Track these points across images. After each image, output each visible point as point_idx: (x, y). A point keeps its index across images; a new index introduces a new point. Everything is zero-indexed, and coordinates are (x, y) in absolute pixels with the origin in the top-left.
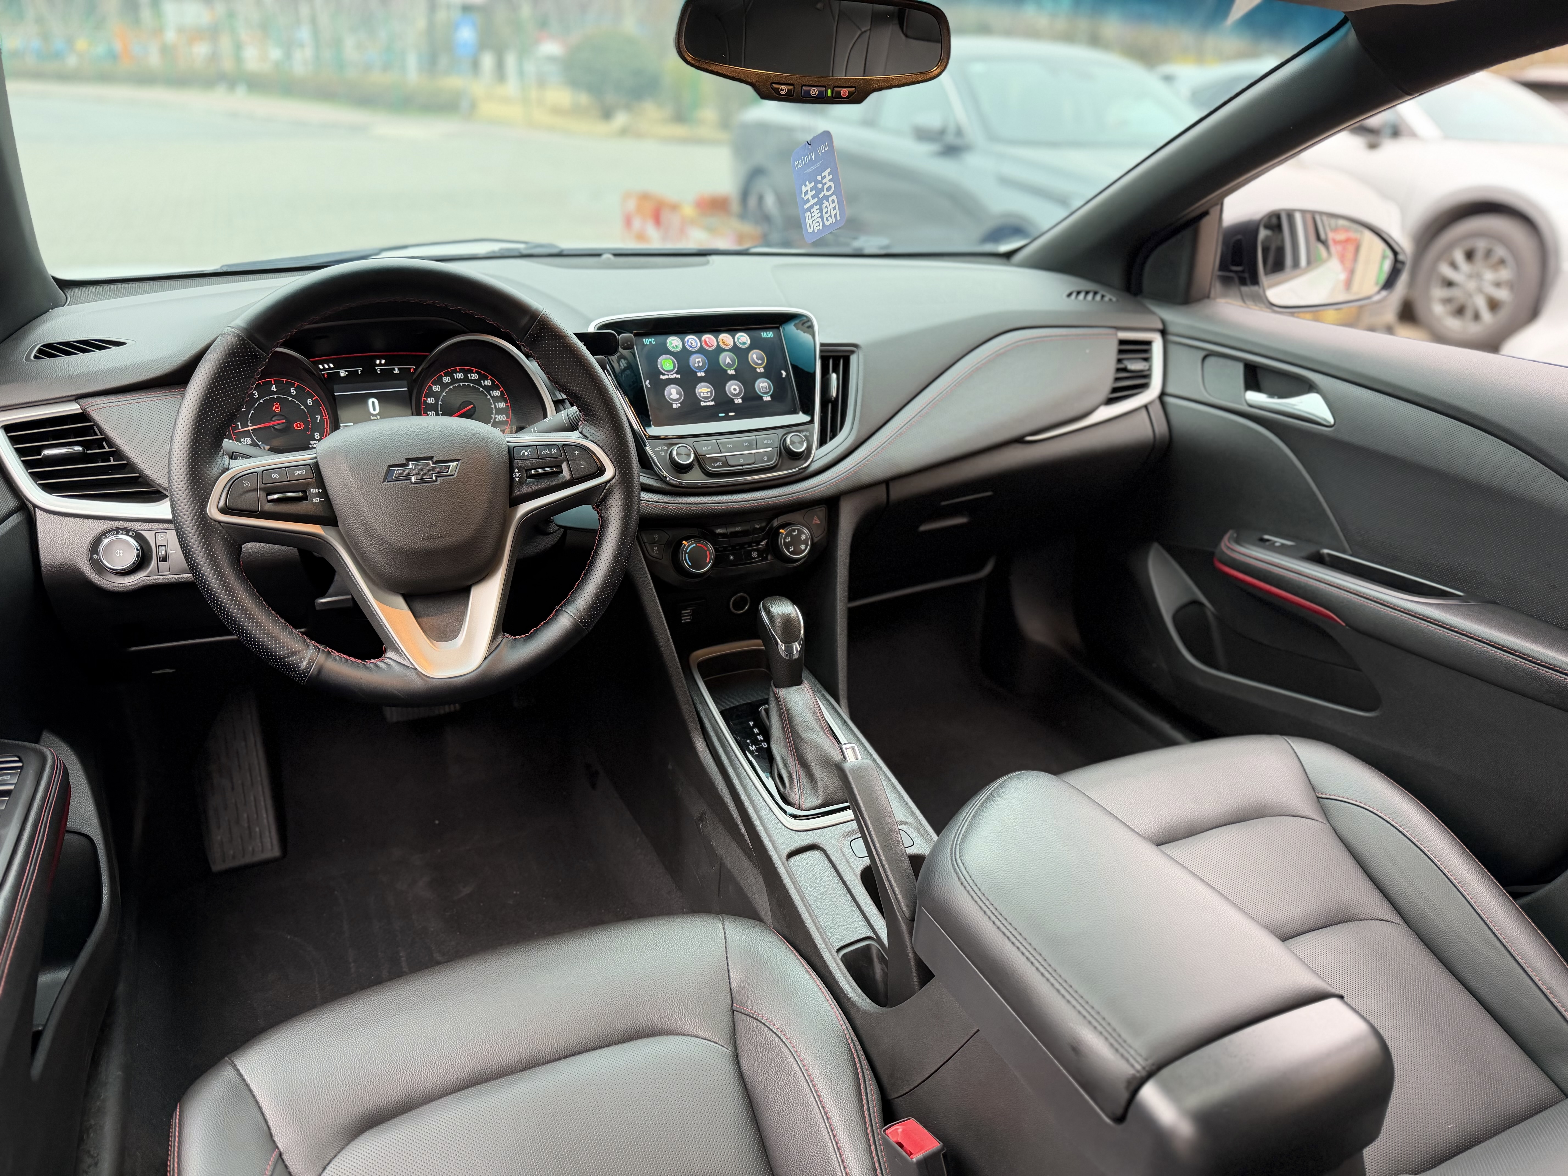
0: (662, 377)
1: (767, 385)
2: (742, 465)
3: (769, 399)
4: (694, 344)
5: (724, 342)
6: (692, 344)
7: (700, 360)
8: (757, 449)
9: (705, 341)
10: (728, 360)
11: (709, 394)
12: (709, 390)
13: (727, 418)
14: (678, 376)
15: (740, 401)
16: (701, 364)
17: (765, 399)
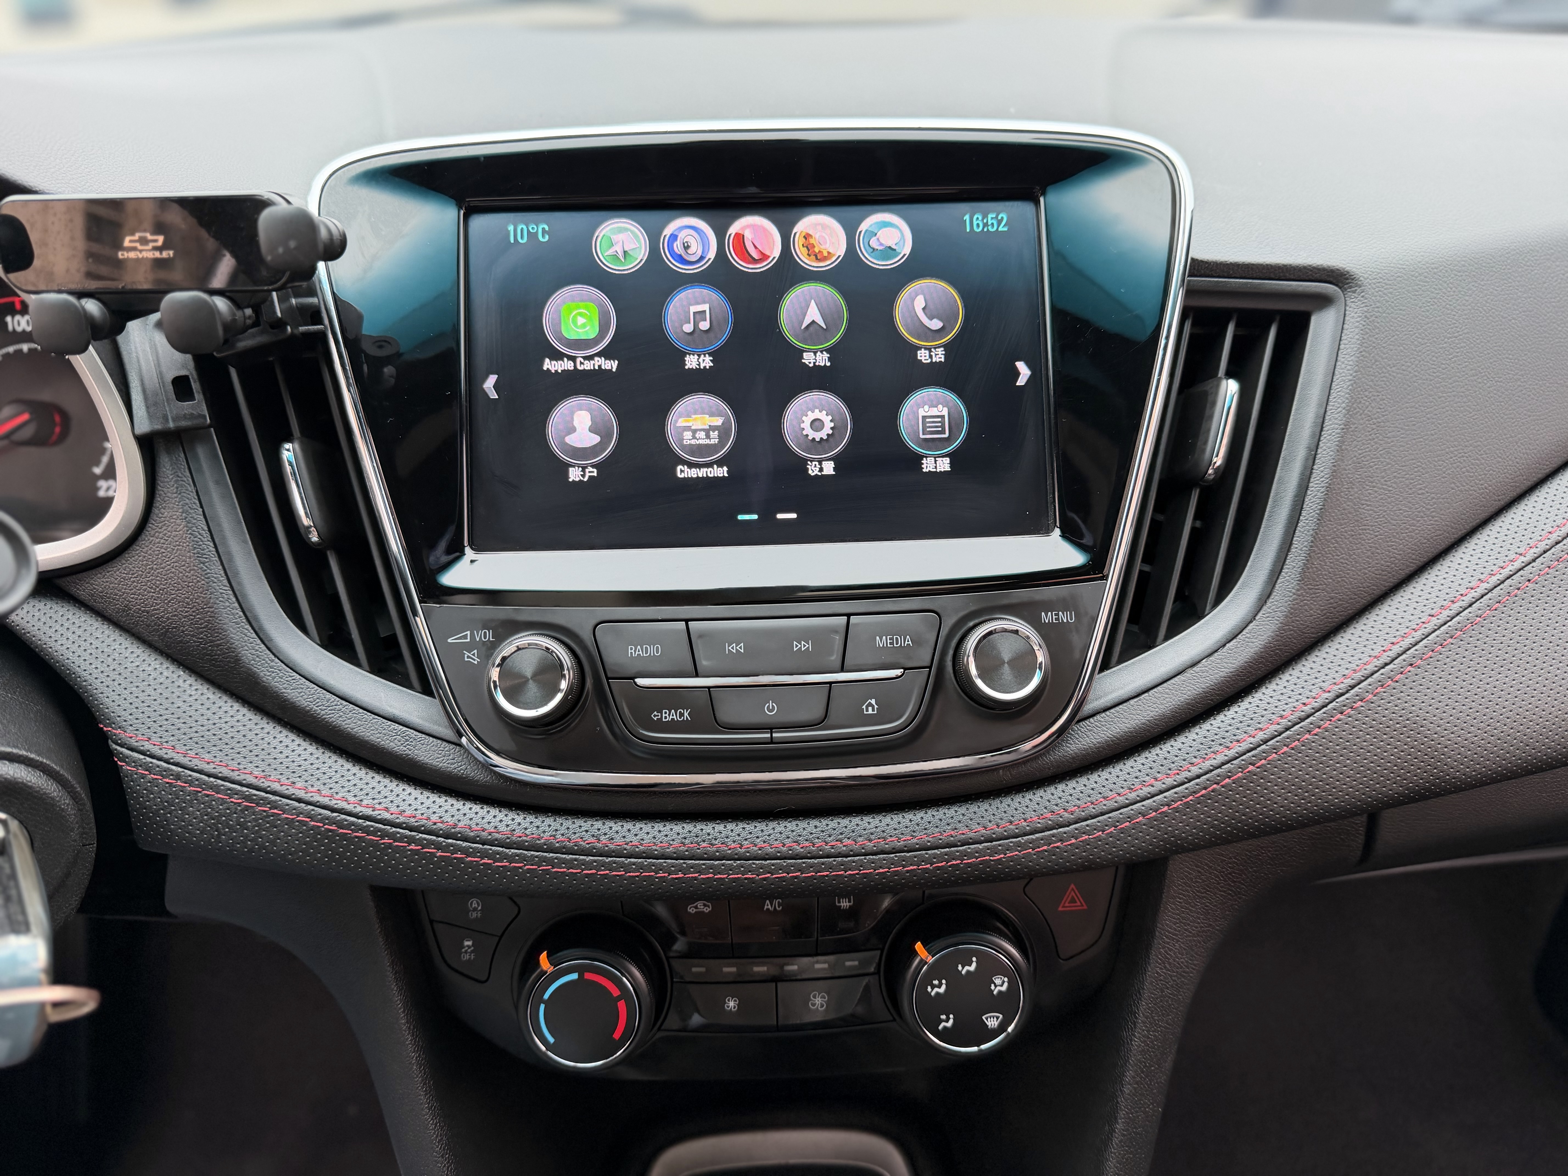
0: (549, 365)
1: (945, 412)
2: (771, 728)
3: (944, 465)
7: (706, 307)
8: (842, 670)
10: (813, 314)
11: (714, 440)
12: (718, 421)
13: (764, 534)
14: (612, 365)
15: (829, 468)
16: (704, 325)
17: (928, 465)
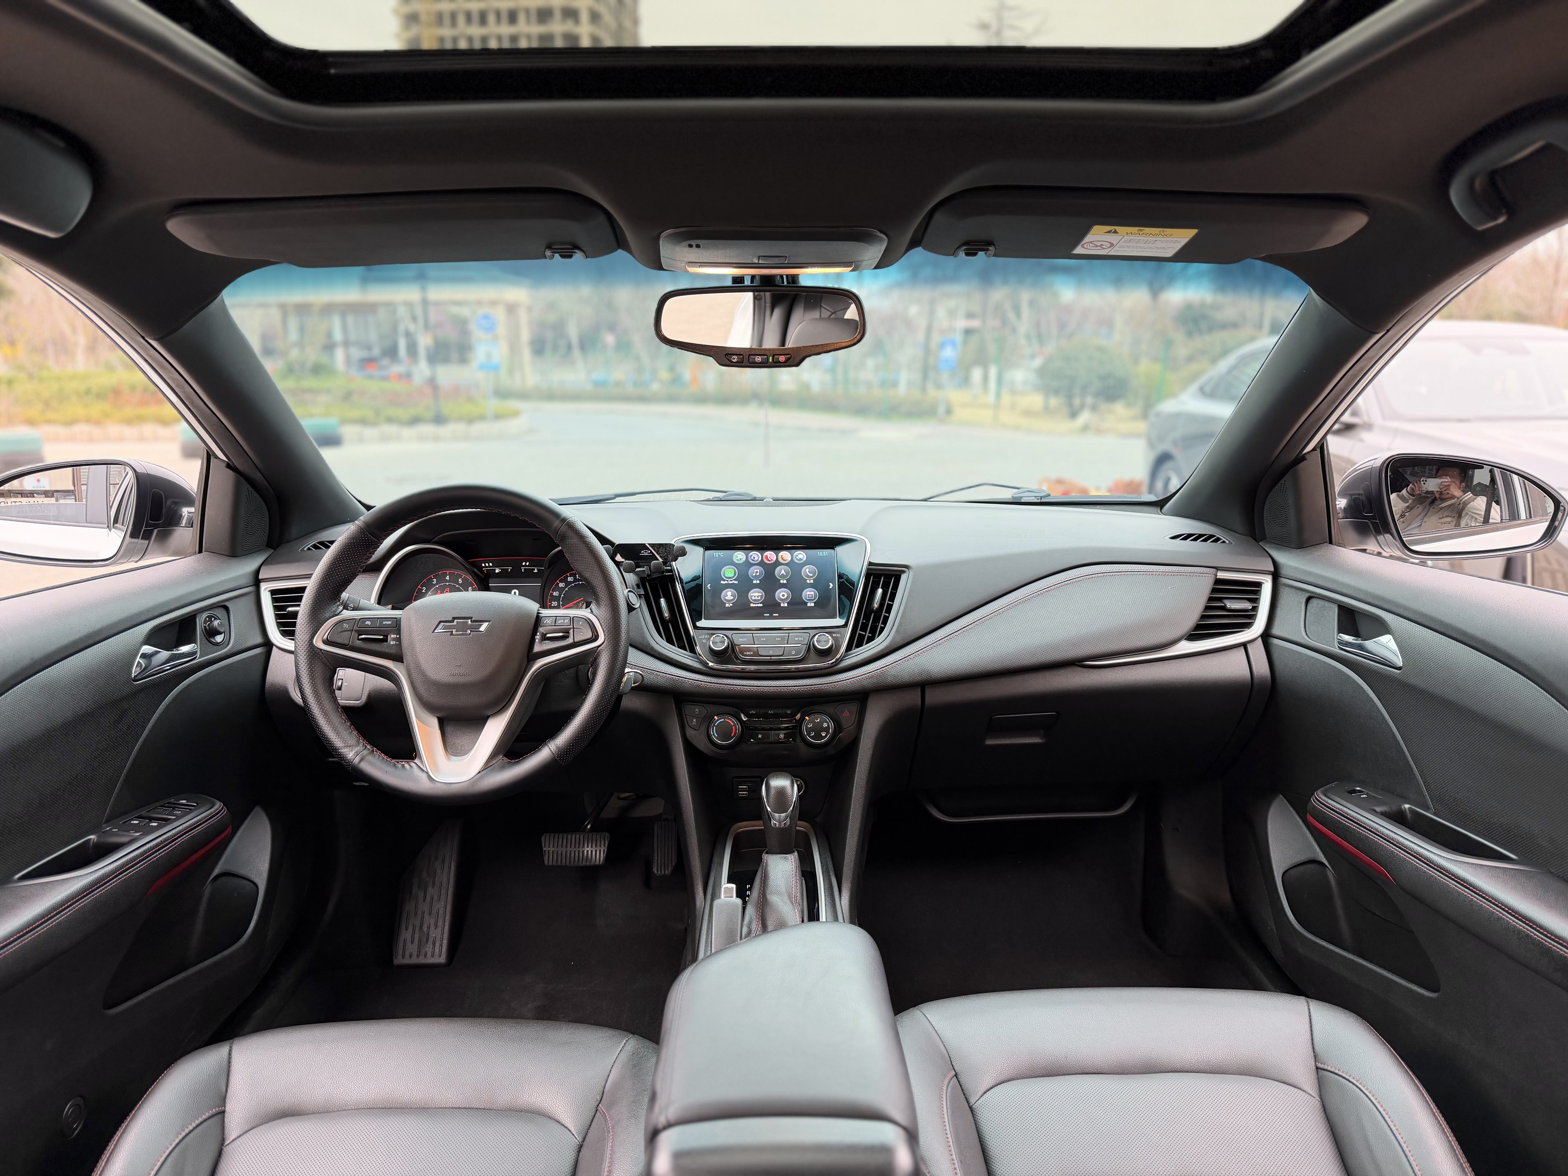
0: (722, 582)
1: (813, 593)
2: (771, 656)
3: (813, 605)
4: (756, 558)
5: (782, 558)
6: (754, 558)
7: (758, 570)
8: (787, 644)
9: (767, 557)
10: (783, 572)
11: (759, 598)
12: (760, 594)
13: (771, 617)
14: (736, 582)
15: (786, 605)
16: (758, 574)
17: (809, 605)
